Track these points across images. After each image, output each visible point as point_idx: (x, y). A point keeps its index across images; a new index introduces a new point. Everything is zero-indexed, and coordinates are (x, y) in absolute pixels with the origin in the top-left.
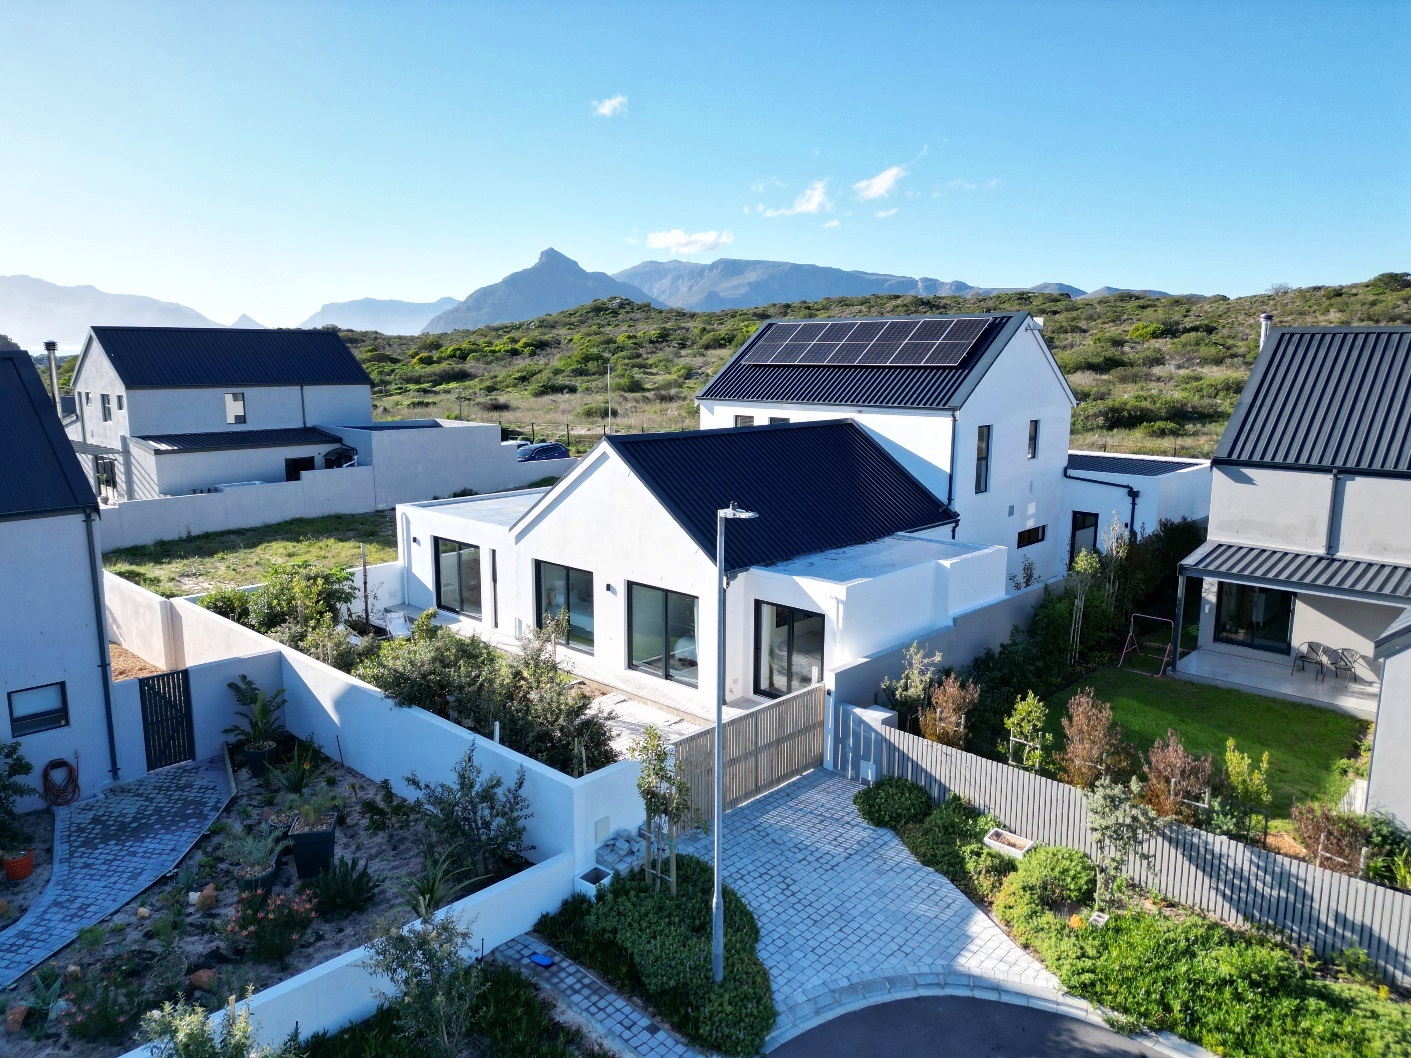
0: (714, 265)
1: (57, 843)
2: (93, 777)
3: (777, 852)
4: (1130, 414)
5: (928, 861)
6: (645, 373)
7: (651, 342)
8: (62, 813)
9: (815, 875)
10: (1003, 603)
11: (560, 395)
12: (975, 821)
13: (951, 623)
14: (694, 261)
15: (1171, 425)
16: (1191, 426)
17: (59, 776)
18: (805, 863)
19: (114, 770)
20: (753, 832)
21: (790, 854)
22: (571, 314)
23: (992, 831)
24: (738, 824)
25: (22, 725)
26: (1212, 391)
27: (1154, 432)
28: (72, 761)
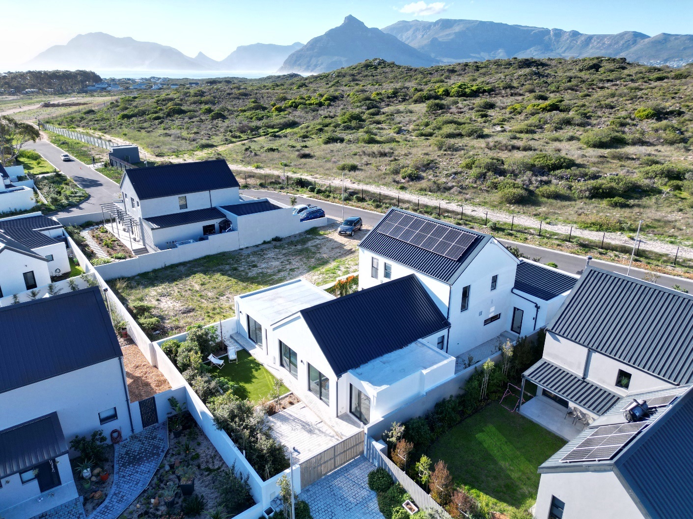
0: (437, 23)
1: (115, 464)
2: (126, 433)
3: (333, 499)
4: (603, 191)
5: (382, 511)
6: (379, 128)
7: (388, 97)
8: (117, 447)
9: (342, 513)
10: (452, 381)
11: (335, 144)
12: (402, 496)
13: (425, 394)
14: (425, 20)
15: (621, 200)
16: (632, 201)
17: (115, 435)
18: (341, 506)
19: (133, 430)
20: (329, 489)
21: (337, 501)
22: (354, 68)
23: (406, 501)
24: (325, 484)
25: (103, 421)
26: (654, 175)
27: (612, 204)
28: (119, 429)
